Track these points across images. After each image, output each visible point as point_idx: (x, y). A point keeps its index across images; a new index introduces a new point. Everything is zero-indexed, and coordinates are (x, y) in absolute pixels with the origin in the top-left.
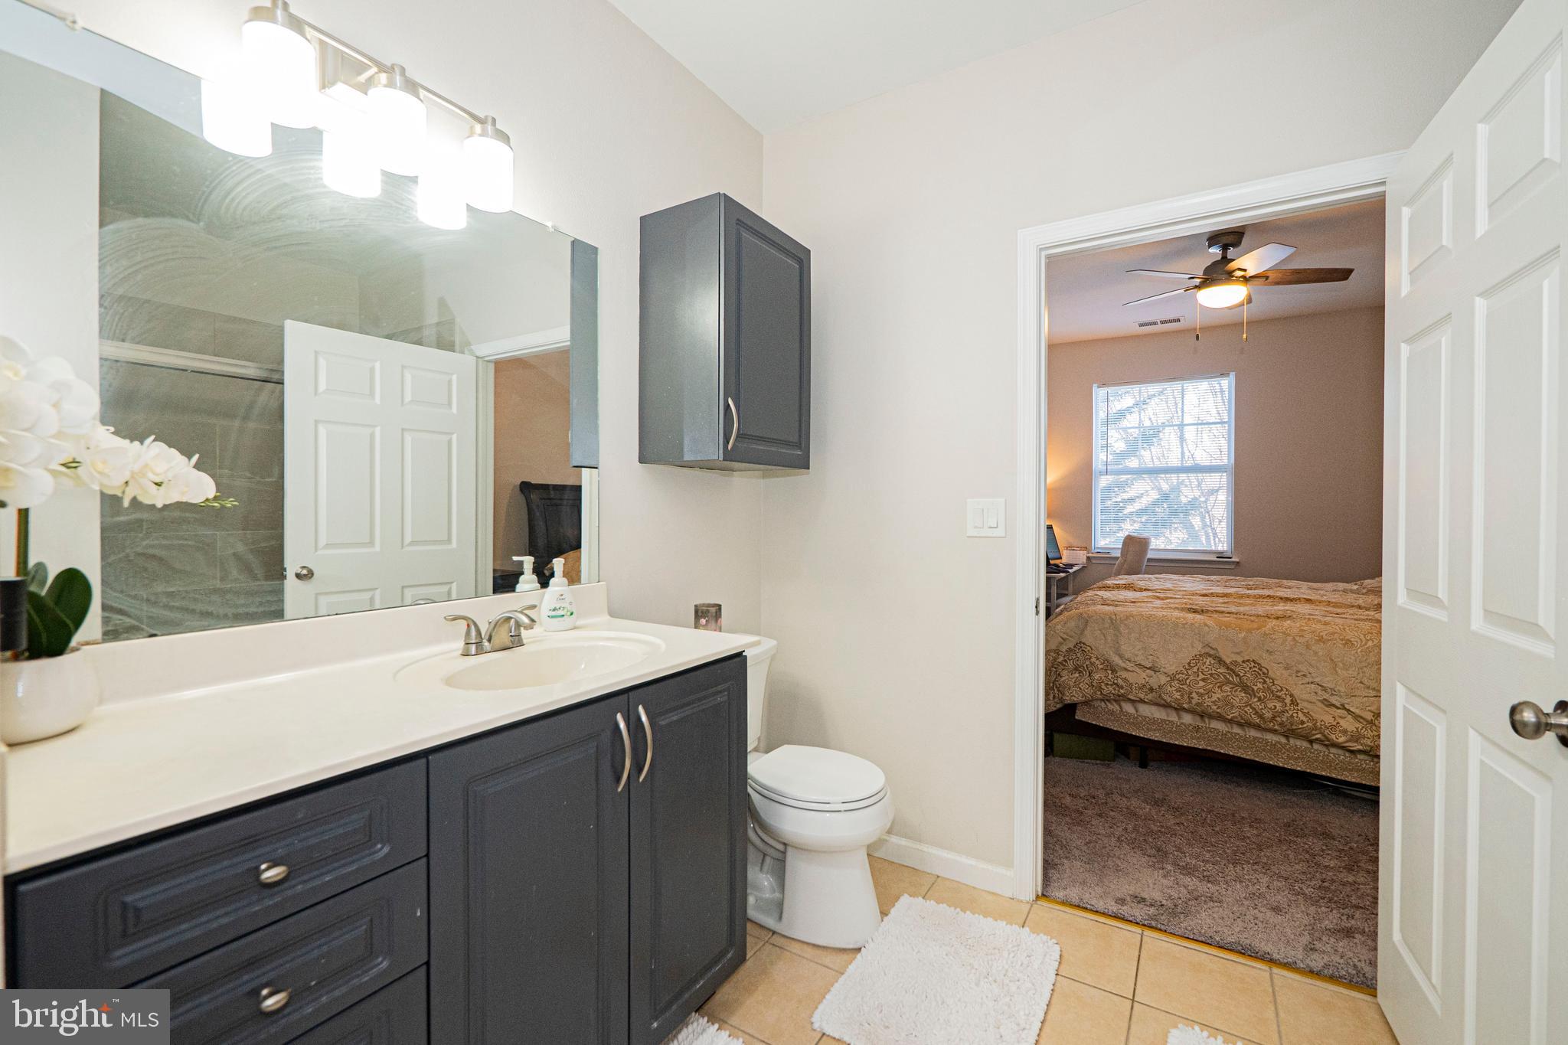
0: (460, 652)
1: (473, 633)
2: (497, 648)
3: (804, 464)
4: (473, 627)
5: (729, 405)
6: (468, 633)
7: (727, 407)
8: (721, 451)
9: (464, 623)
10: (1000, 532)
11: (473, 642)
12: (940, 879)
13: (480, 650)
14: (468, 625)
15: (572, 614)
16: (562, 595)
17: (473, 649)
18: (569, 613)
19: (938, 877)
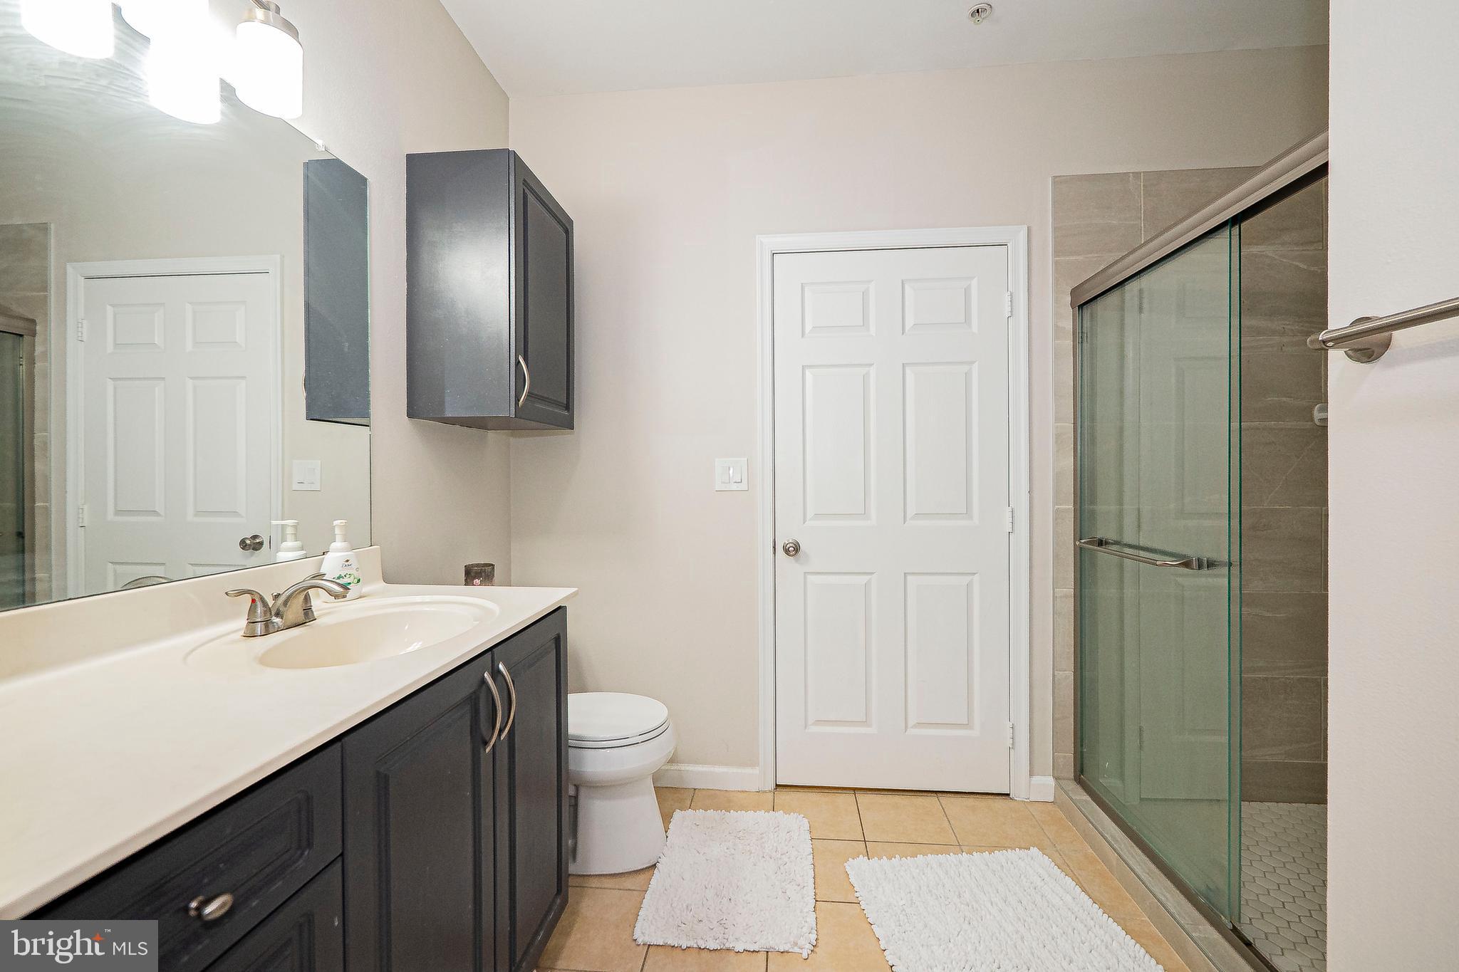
0: (242, 633)
1: (260, 609)
2: (289, 624)
3: (569, 425)
4: (259, 604)
5: (519, 362)
6: (252, 610)
7: (518, 363)
8: (513, 408)
9: (248, 598)
10: (744, 486)
11: (259, 620)
12: (696, 791)
13: (268, 629)
14: (253, 601)
15: (359, 581)
16: (347, 561)
17: (259, 628)
18: (356, 580)
19: (695, 789)
